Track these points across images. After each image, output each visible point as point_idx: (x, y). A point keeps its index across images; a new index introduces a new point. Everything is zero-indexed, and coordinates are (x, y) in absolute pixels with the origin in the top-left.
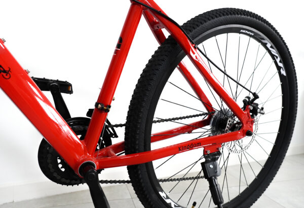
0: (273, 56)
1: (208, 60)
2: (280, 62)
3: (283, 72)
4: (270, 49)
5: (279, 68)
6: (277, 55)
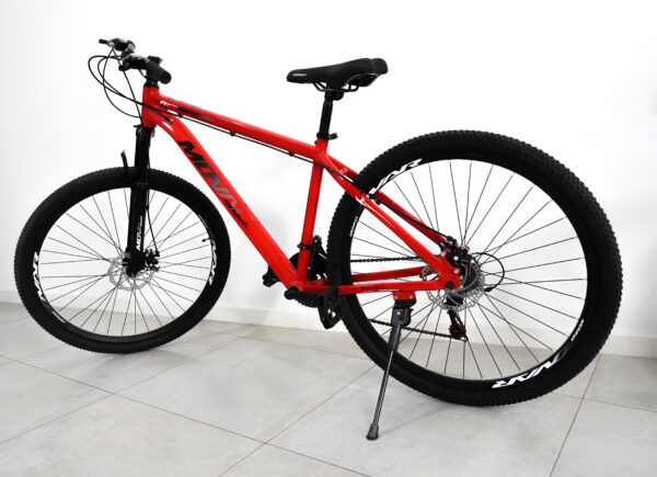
0: (529, 372)
2: (517, 381)
3: (499, 385)
4: (541, 368)
5: (507, 380)
6: (529, 377)
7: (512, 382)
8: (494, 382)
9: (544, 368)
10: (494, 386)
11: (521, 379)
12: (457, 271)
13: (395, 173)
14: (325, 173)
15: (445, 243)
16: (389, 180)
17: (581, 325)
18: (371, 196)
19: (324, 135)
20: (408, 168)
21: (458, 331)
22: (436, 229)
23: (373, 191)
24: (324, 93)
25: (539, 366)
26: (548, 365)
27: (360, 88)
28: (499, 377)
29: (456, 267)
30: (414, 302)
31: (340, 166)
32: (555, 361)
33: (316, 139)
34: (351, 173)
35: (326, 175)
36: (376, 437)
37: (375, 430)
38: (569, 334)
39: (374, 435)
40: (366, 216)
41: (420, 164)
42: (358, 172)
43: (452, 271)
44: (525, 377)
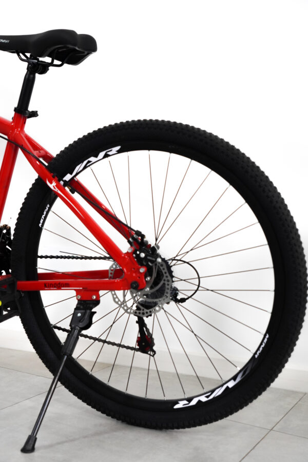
3: (180, 405)
4: (225, 387)
8: (176, 402)
9: (228, 387)
10: (176, 407)
11: (203, 399)
12: (142, 270)
13: (92, 159)
14: (20, 154)
15: (133, 238)
16: (85, 167)
17: (266, 340)
18: (66, 183)
19: (23, 111)
20: (106, 156)
21: (145, 343)
22: (129, 225)
23: (68, 177)
24: (26, 64)
25: (222, 386)
26: (231, 384)
27: (65, 65)
28: (183, 397)
29: (142, 265)
30: (97, 302)
31: (36, 147)
32: (238, 379)
33: (12, 114)
34: (47, 156)
35: (21, 156)
36: (32, 450)
37: (31, 442)
38: (254, 351)
39: (30, 447)
40: (59, 205)
41: (119, 152)
42: (55, 156)
43: (139, 269)
44: (207, 397)
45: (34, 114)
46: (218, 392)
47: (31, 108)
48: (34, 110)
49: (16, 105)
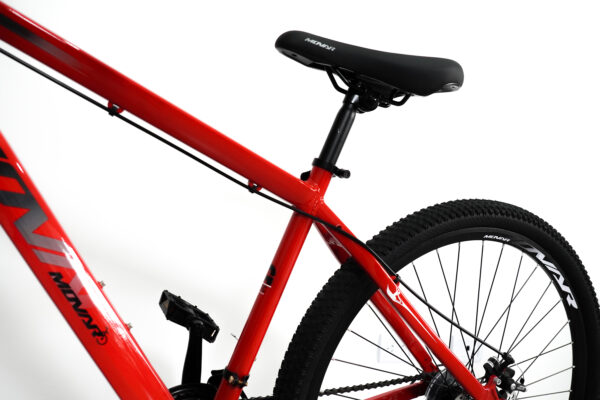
0: (550, 274)
1: (430, 307)
2: (565, 284)
3: (572, 302)
4: (544, 262)
6: (558, 272)
7: (566, 289)
9: (545, 259)
10: (575, 306)
11: (561, 281)
19: (326, 165)
26: (541, 256)
32: (535, 250)
44: (558, 276)
45: (344, 174)
46: (551, 266)
47: (340, 164)
48: (345, 168)
49: (317, 156)
